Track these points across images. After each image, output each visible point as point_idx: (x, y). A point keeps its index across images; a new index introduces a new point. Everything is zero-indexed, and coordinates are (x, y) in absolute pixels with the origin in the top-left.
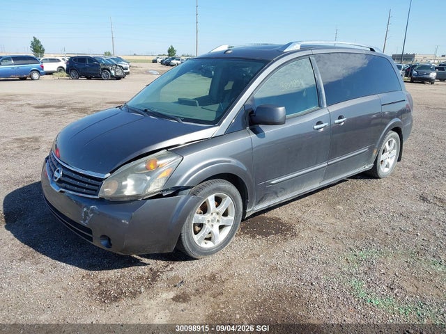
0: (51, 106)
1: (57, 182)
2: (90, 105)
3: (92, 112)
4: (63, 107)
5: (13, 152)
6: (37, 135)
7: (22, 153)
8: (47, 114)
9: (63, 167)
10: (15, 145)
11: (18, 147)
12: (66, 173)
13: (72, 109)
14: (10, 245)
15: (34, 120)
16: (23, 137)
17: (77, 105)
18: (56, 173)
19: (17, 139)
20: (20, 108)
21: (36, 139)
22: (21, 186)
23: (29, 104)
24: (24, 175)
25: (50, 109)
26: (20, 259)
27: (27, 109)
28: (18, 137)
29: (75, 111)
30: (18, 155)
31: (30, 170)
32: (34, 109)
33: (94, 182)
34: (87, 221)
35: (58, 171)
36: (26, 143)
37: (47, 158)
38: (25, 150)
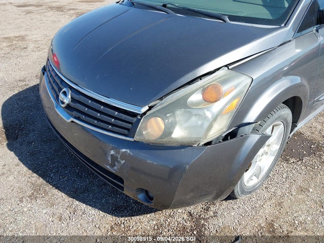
0: (30, 5)
1: (66, 107)
2: (64, 4)
3: (67, 10)
4: (41, 6)
5: (3, 52)
6: (23, 33)
7: (12, 53)
8: (29, 12)
9: (71, 88)
10: (5, 44)
11: (7, 47)
12: (77, 97)
13: (50, 7)
14: (16, 173)
15: (18, 18)
16: (10, 36)
17: (53, 3)
18: (61, 96)
19: (5, 38)
20: (3, 6)
21: (22, 38)
22: (16, 92)
23: (11, 3)
24: (18, 78)
25: (30, 8)
26: (30, 197)
27: (9, 7)
28: (6, 36)
29: (52, 9)
30: (9, 55)
31: (23, 73)
32: (16, 8)
33: (124, 116)
34: (115, 168)
35: (65, 93)
36: (14, 42)
37: (44, 69)
38: (14, 49)
